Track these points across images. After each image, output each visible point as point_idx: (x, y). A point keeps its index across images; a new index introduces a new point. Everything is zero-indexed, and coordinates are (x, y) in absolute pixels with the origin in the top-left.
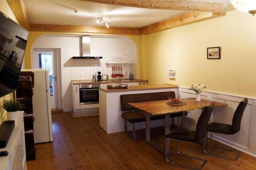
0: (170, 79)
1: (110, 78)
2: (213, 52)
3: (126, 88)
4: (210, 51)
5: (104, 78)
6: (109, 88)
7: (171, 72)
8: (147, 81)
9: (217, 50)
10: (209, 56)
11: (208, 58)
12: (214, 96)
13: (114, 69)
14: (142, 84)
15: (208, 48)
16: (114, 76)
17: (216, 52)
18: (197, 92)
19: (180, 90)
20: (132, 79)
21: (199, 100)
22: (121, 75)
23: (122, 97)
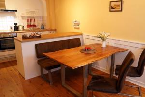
0: (75, 28)
1: (26, 28)
2: (116, 5)
3: (39, 37)
4: (112, 4)
5: (21, 28)
6: (24, 38)
7: (76, 23)
8: (55, 30)
9: (120, 3)
10: (112, 9)
11: (110, 11)
12: (115, 42)
13: (28, 20)
14: (52, 32)
15: (110, 2)
16: (28, 26)
17: (119, 6)
18: (103, 39)
19: (84, 37)
20: (44, 28)
21: (104, 46)
22: (35, 26)
23: (36, 45)
